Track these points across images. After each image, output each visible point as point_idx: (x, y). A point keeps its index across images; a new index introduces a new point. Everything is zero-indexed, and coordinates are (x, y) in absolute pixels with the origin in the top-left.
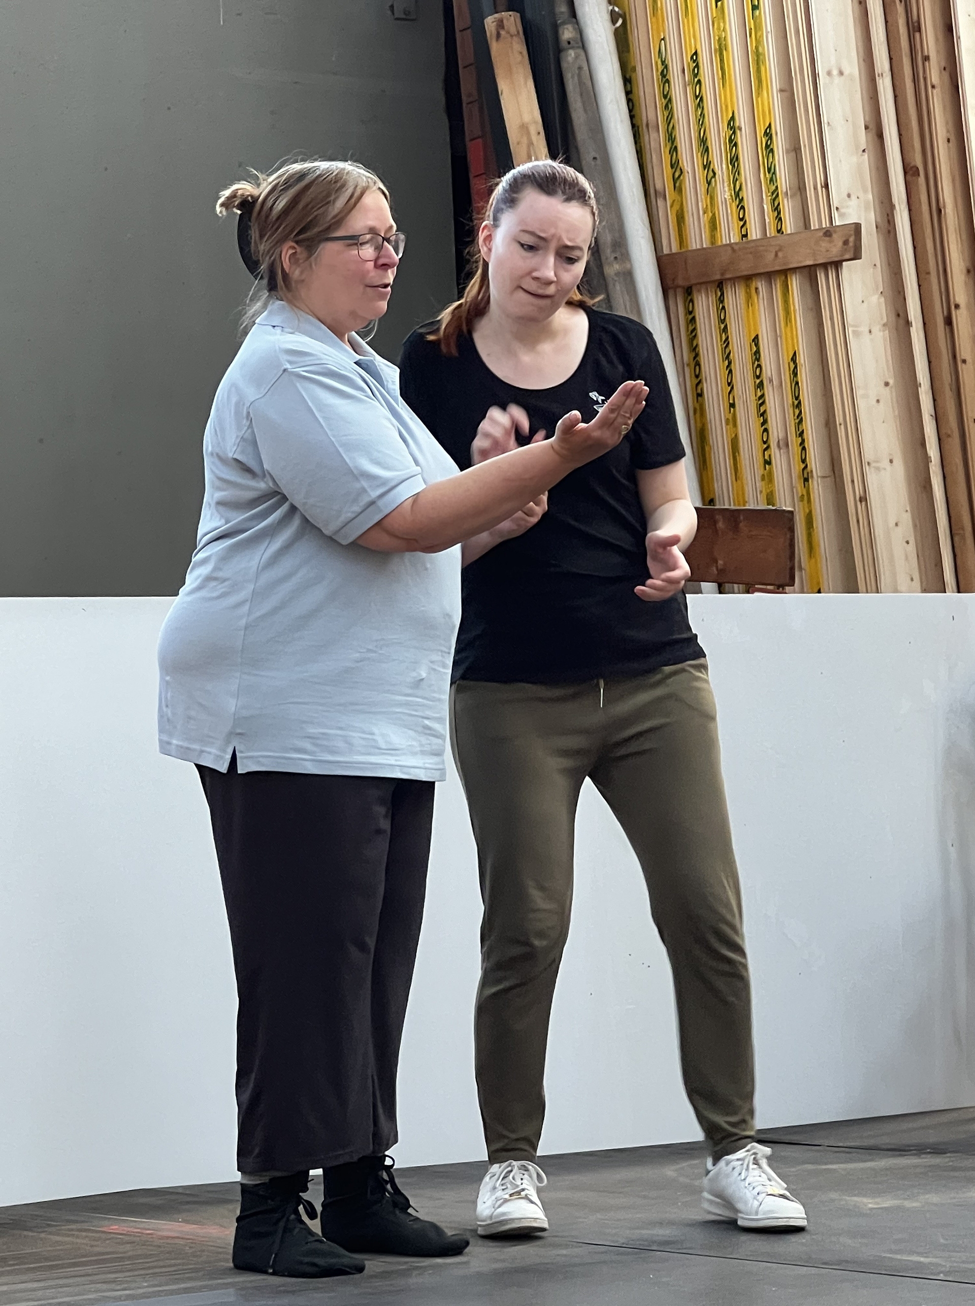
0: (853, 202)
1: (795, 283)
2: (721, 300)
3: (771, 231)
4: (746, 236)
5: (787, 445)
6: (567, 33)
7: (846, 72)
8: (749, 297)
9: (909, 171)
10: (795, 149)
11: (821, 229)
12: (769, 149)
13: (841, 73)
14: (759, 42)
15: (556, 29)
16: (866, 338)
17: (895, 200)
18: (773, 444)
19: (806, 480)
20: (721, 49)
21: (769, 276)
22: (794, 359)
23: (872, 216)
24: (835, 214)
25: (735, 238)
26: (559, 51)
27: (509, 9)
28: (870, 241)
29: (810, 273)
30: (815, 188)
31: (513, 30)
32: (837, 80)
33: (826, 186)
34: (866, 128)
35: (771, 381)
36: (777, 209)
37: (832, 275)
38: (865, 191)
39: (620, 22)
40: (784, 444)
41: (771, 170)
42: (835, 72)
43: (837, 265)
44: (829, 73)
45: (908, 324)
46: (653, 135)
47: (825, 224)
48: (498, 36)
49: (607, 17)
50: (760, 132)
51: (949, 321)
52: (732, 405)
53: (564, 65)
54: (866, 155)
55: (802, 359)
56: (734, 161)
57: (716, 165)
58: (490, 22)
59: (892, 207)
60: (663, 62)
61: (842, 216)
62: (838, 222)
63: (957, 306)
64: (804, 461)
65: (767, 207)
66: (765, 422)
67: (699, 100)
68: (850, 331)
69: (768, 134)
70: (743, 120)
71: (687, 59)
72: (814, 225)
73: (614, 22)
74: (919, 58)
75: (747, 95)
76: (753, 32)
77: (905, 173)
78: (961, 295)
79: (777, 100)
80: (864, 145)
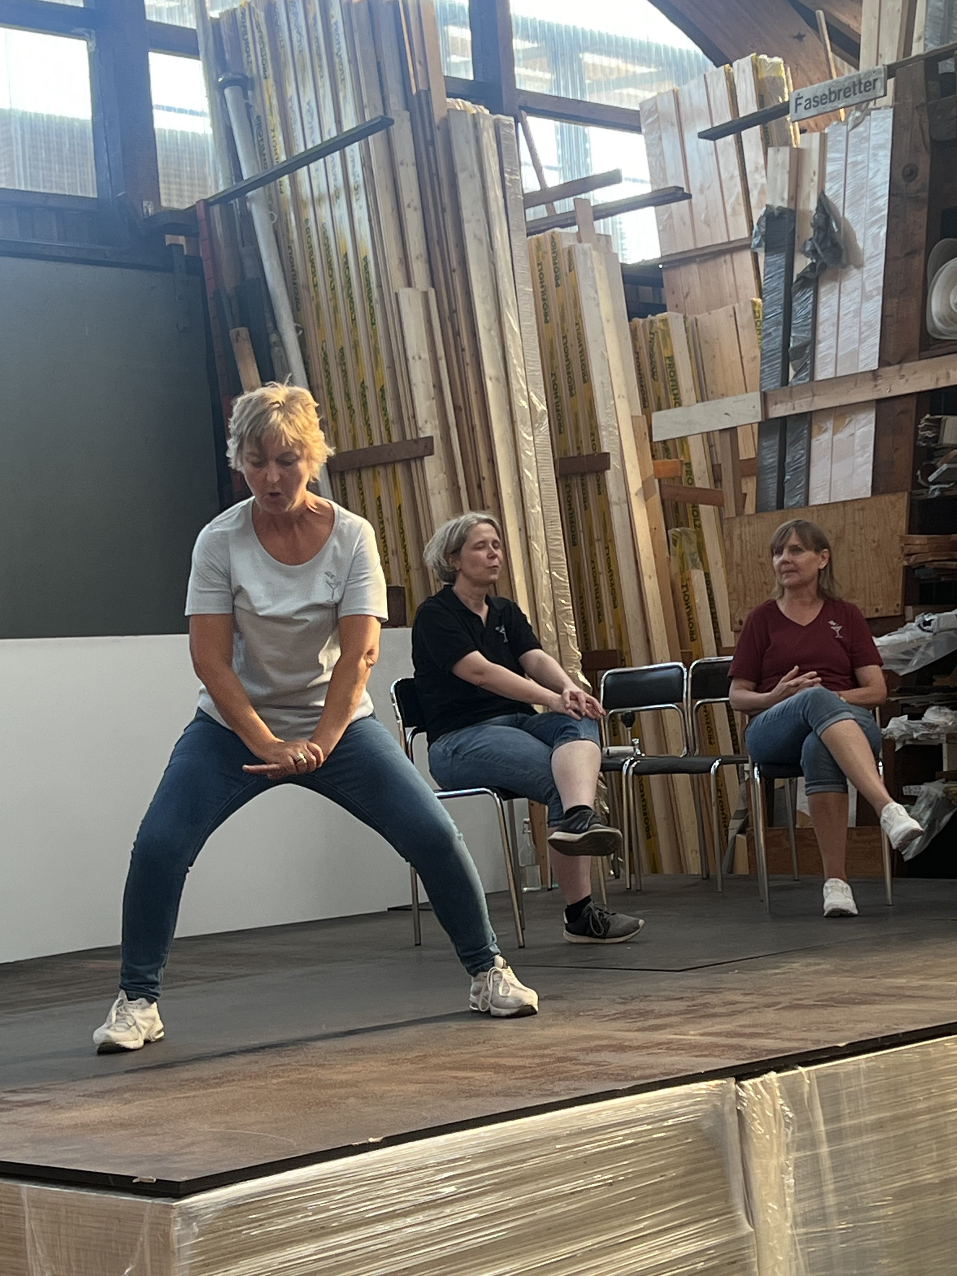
0: (429, 425)
1: (399, 468)
2: (360, 477)
3: (386, 442)
4: (372, 444)
5: (397, 554)
6: (274, 338)
7: (423, 356)
8: (375, 477)
9: (456, 408)
10: (397, 397)
11: (412, 440)
12: (383, 398)
13: (420, 358)
14: (376, 341)
15: (268, 336)
16: (438, 496)
17: (451, 425)
18: (390, 553)
19: (408, 571)
20: (356, 346)
21: (385, 465)
22: (400, 507)
23: (438, 432)
24: (420, 432)
25: (366, 446)
26: (269, 347)
27: (242, 326)
28: (438, 444)
29: (407, 463)
30: (409, 419)
31: (245, 337)
32: (418, 362)
33: (414, 417)
34: (434, 386)
35: (388, 520)
36: (388, 430)
37: (419, 463)
38: (434, 419)
39: (301, 332)
40: (395, 552)
41: (385, 409)
42: (417, 358)
43: (422, 458)
44: (414, 358)
45: (459, 488)
46: (321, 391)
47: (414, 437)
48: (237, 340)
49: (293, 328)
50: (378, 389)
51: (479, 486)
53: (273, 356)
54: (434, 401)
55: (403, 508)
56: (365, 405)
57: (355, 407)
58: (232, 332)
59: (449, 428)
60: (325, 353)
61: (423, 432)
62: (422, 436)
63: (484, 479)
64: (406, 561)
65: (383, 429)
66: (385, 542)
67: (345, 372)
68: (430, 493)
69: (382, 390)
70: (369, 383)
71: (338, 351)
72: (408, 438)
73: (297, 331)
74: (459, 349)
75: (370, 369)
76: (372, 336)
77: (455, 410)
78: (485, 472)
79: (386, 373)
80: (433, 395)
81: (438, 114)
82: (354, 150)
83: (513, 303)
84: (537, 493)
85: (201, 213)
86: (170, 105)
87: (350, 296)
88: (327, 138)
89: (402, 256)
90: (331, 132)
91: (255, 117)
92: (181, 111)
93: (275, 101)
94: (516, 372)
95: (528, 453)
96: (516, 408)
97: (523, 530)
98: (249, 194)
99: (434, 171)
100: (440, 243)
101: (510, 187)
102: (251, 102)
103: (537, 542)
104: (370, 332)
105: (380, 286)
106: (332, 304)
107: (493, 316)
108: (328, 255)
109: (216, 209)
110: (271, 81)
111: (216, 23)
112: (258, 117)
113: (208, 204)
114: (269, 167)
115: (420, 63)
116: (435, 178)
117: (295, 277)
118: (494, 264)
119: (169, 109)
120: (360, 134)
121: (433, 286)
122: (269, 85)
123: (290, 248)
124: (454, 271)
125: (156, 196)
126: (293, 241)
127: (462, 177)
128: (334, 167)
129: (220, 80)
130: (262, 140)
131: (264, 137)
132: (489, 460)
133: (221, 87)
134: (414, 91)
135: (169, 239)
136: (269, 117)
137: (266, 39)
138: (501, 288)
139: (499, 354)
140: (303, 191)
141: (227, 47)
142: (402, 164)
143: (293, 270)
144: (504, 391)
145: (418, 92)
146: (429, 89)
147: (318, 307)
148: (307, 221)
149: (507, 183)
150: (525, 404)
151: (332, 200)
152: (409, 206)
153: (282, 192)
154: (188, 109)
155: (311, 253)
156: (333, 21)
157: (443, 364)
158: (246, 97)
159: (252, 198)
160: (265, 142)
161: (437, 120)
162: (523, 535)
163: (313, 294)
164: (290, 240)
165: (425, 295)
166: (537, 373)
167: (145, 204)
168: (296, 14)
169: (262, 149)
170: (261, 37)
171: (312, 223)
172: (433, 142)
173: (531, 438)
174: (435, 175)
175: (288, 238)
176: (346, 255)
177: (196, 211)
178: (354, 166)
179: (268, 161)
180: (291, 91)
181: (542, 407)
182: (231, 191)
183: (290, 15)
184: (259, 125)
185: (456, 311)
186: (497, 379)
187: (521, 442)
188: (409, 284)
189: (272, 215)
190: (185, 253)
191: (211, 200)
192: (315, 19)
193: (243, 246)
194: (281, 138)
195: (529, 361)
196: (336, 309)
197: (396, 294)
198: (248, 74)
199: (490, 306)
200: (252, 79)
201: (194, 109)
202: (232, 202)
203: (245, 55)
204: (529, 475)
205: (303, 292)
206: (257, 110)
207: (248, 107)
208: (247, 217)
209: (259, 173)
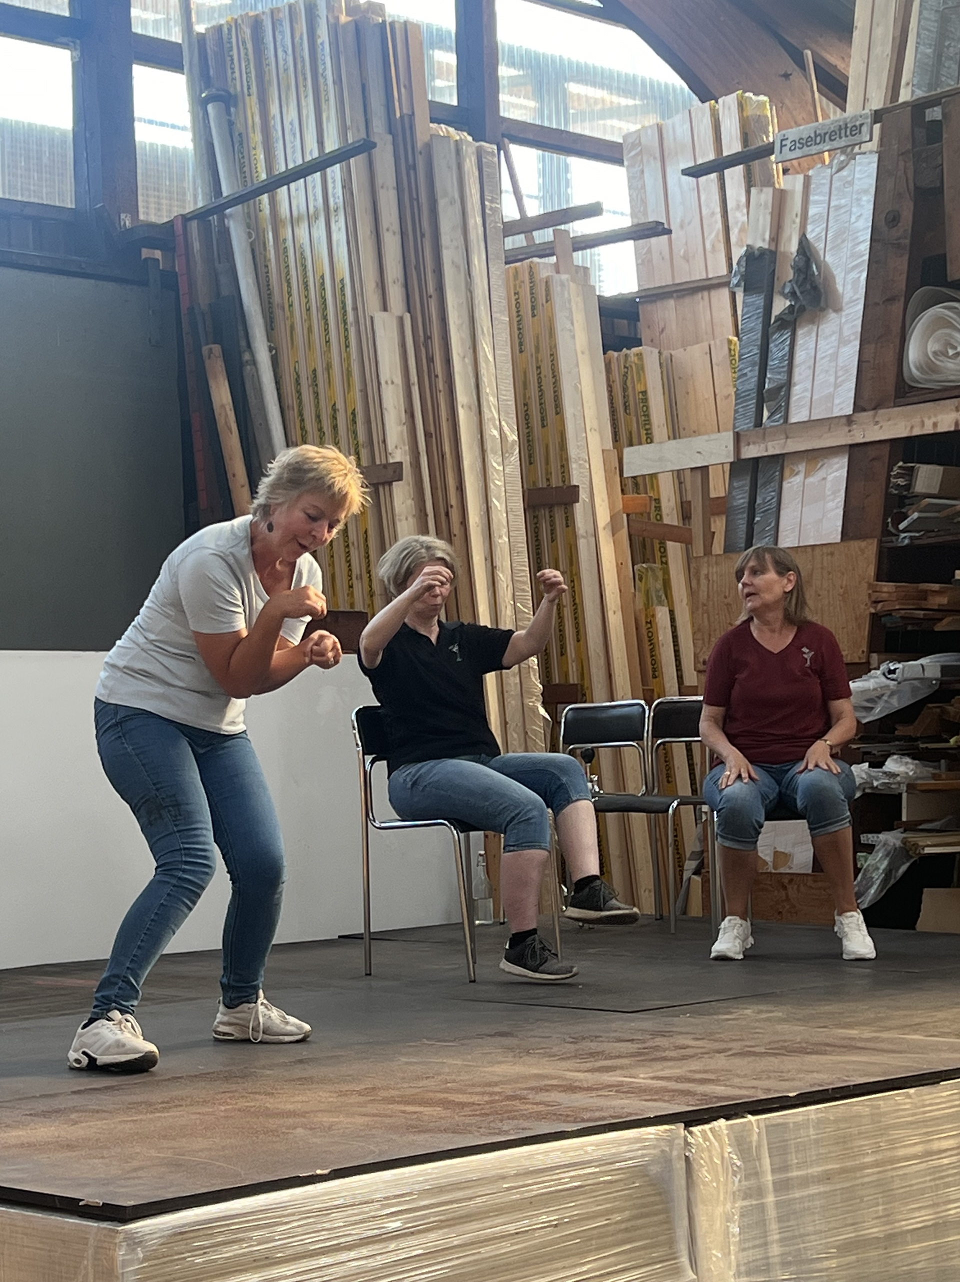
0: (399, 451)
5: (361, 578)
6: (247, 357)
7: (395, 381)
9: (427, 435)
10: (368, 422)
11: (381, 464)
12: (354, 422)
13: (393, 383)
14: (349, 365)
15: (240, 354)
16: (404, 522)
17: (420, 451)
18: (354, 577)
19: (372, 596)
20: (328, 367)
22: (366, 532)
23: (408, 458)
24: (389, 457)
26: (242, 365)
27: (214, 343)
28: (407, 470)
29: (375, 487)
30: (378, 444)
31: (217, 355)
32: (391, 387)
33: (384, 441)
34: (406, 412)
35: (353, 544)
36: (358, 453)
37: (387, 488)
38: (404, 445)
39: (274, 352)
41: (355, 432)
42: (389, 382)
43: (390, 484)
44: (386, 383)
45: (426, 515)
46: (291, 412)
47: (384, 462)
48: (209, 358)
49: (267, 349)
50: (350, 412)
51: (447, 514)
52: (332, 556)
53: (245, 374)
54: (405, 427)
55: (369, 533)
56: (335, 427)
57: (325, 429)
58: (205, 350)
59: (419, 453)
60: (297, 375)
61: (393, 457)
62: (391, 461)
63: (452, 506)
64: (370, 587)
66: (350, 565)
67: (317, 395)
68: (397, 518)
69: (353, 413)
70: (340, 406)
71: (310, 373)
72: (378, 462)
73: (270, 351)
74: (433, 376)
75: (342, 393)
76: (346, 360)
77: (425, 436)
78: (453, 500)
79: (358, 396)
80: (404, 421)
81: (421, 138)
82: (335, 172)
83: (488, 331)
84: (505, 523)
85: (179, 227)
86: (151, 118)
87: (325, 318)
88: (308, 158)
89: (379, 281)
90: (313, 153)
91: (237, 134)
92: (162, 124)
93: (257, 119)
94: (488, 401)
95: (497, 482)
96: (487, 437)
97: (489, 559)
98: (228, 211)
99: (415, 196)
100: (417, 267)
101: (490, 215)
102: (233, 118)
103: (502, 572)
104: (344, 355)
105: (355, 309)
106: (306, 326)
107: (468, 343)
108: (305, 276)
109: (194, 224)
110: (254, 98)
111: (202, 38)
112: (240, 135)
113: (186, 219)
114: (249, 184)
115: (405, 87)
116: (415, 203)
117: (270, 295)
118: (471, 292)
119: (151, 122)
120: (341, 156)
121: (409, 312)
122: (252, 104)
123: (267, 266)
124: (431, 297)
125: (134, 211)
126: (270, 260)
127: (442, 203)
128: (314, 187)
129: (203, 95)
130: (243, 157)
131: (245, 154)
132: (457, 489)
133: (204, 103)
134: (398, 115)
135: (145, 253)
136: (252, 135)
137: (251, 57)
138: (477, 315)
139: (473, 381)
140: (282, 210)
141: (211, 62)
142: (382, 187)
143: (269, 289)
144: (475, 419)
145: (402, 117)
146: (413, 113)
147: (292, 328)
148: (285, 240)
149: (487, 211)
150: (496, 433)
151: (311, 219)
152: (388, 230)
153: (261, 211)
154: (170, 123)
155: (288, 273)
156: (319, 41)
157: (415, 390)
158: (228, 113)
159: (231, 215)
160: (246, 160)
161: (419, 145)
162: (489, 565)
163: (288, 314)
164: (266, 259)
165: (401, 320)
166: (509, 403)
167: (123, 216)
168: (282, 33)
169: (242, 166)
170: (246, 54)
171: (290, 243)
172: (414, 167)
173: (501, 468)
174: (415, 200)
175: (265, 257)
176: (322, 277)
177: (173, 226)
178: (334, 188)
179: (248, 179)
180: (274, 109)
181: (513, 437)
182: (210, 207)
183: (277, 33)
184: (241, 144)
185: (430, 338)
186: (470, 408)
187: (490, 471)
188: (385, 308)
189: (249, 233)
190: (161, 267)
191: (189, 216)
192: (301, 38)
193: (220, 263)
194: (262, 156)
195: (502, 390)
196: (310, 329)
197: (372, 318)
198: (232, 90)
199: (466, 334)
200: (236, 96)
201: (176, 123)
202: (211, 218)
203: (229, 71)
204: (497, 504)
205: (278, 313)
206: (239, 126)
207: (231, 124)
208: (225, 233)
209: (239, 190)
